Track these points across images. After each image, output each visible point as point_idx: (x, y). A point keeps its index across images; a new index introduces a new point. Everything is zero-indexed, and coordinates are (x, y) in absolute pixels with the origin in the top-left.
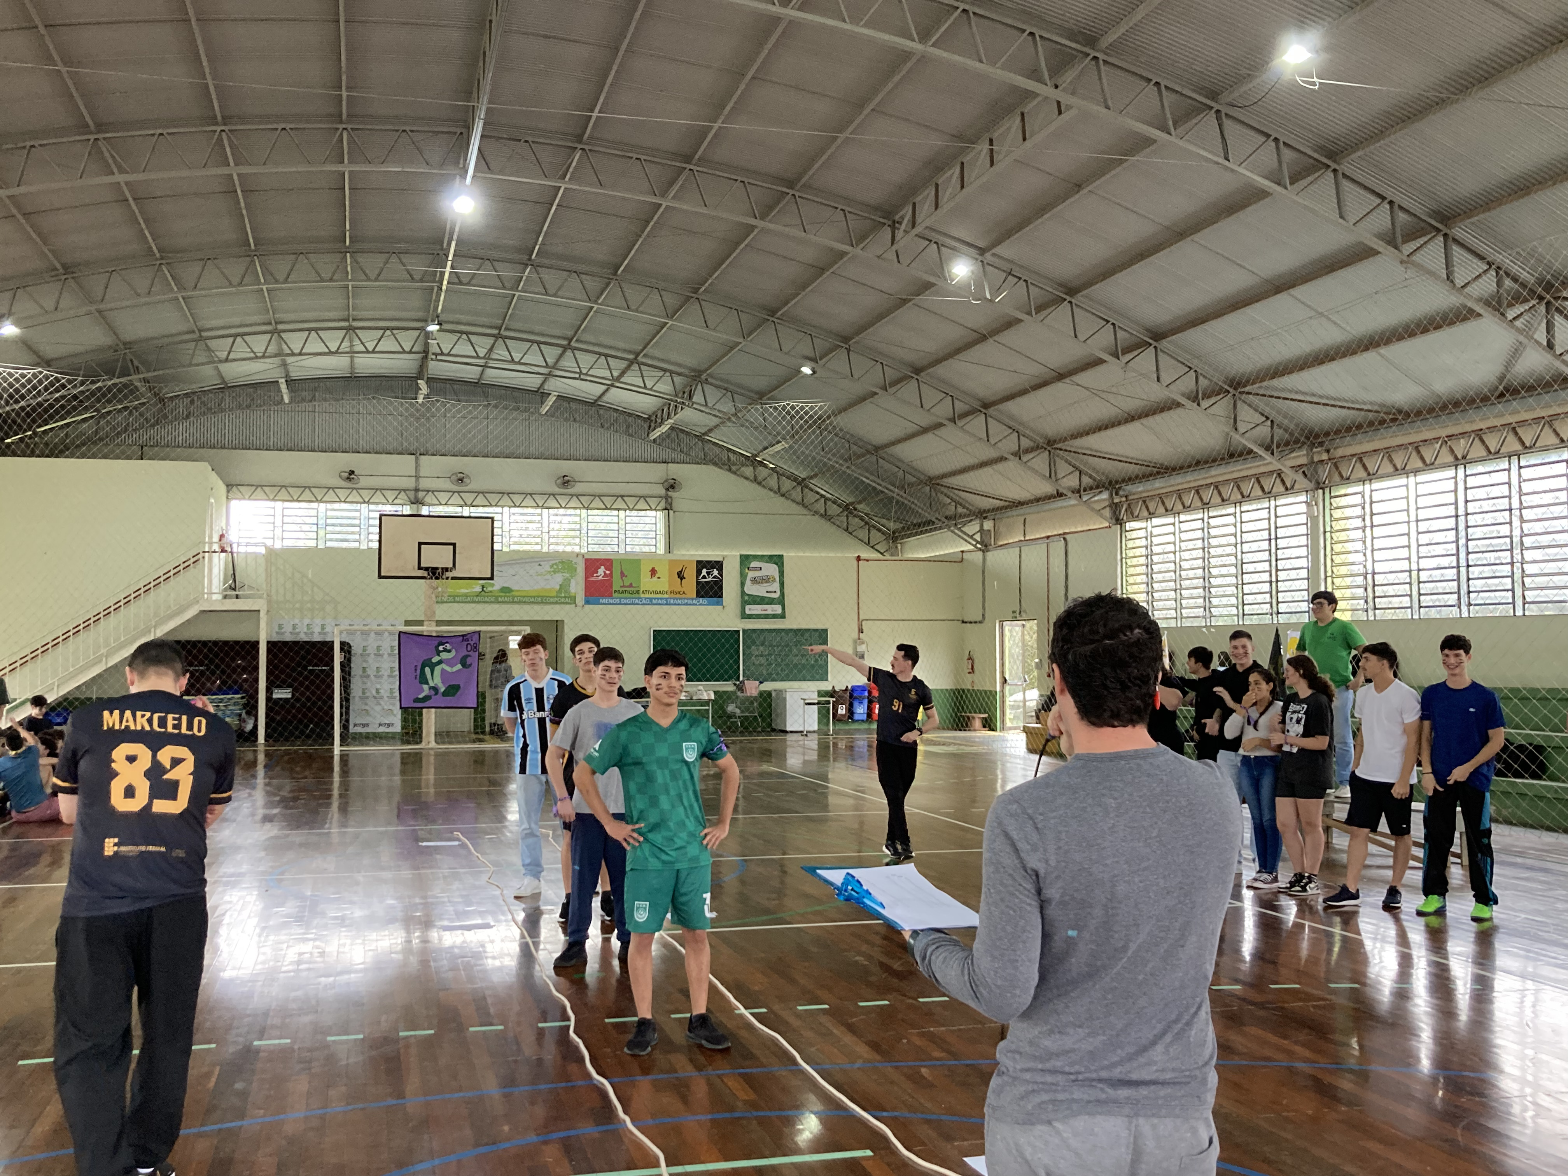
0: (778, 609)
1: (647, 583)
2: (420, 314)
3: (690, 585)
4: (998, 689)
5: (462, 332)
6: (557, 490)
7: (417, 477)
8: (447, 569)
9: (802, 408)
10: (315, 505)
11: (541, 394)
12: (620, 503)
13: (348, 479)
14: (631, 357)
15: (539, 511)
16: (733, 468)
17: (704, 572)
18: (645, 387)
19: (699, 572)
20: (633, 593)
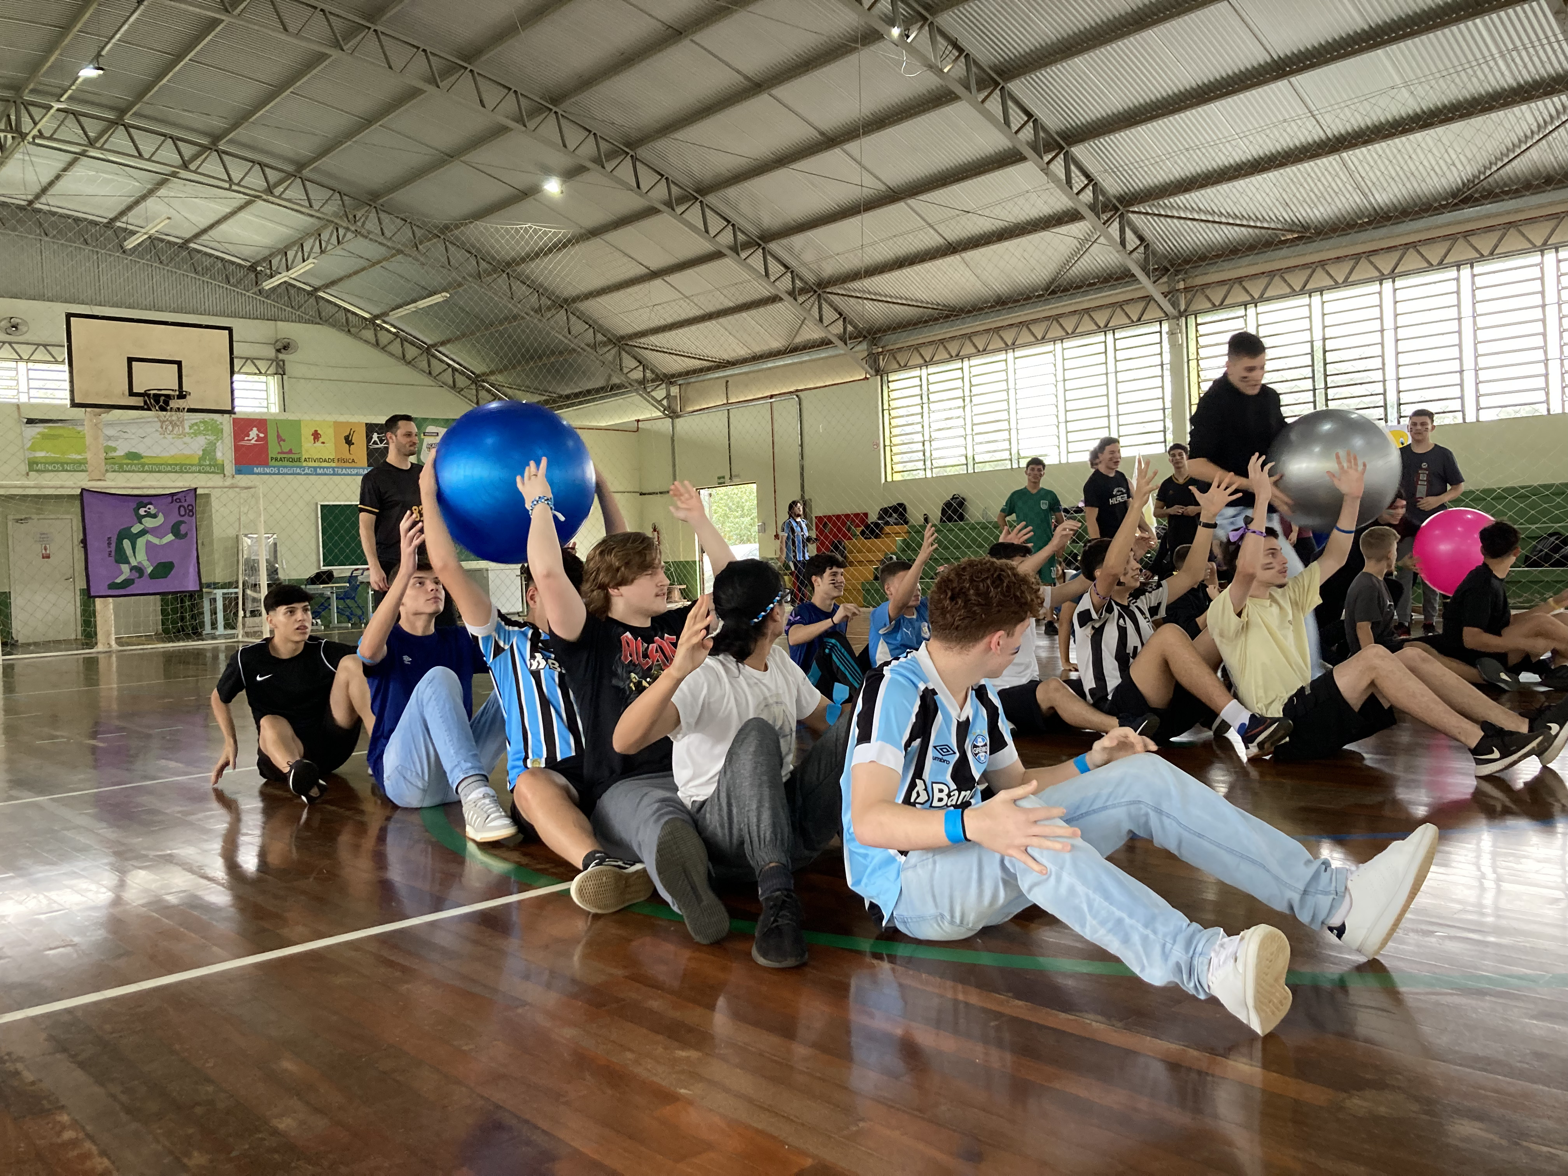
1: (309, 449)
3: (360, 452)
4: (697, 559)
11: (108, 230)
14: (293, 169)
16: (352, 330)
17: (375, 437)
19: (369, 438)
20: (293, 460)
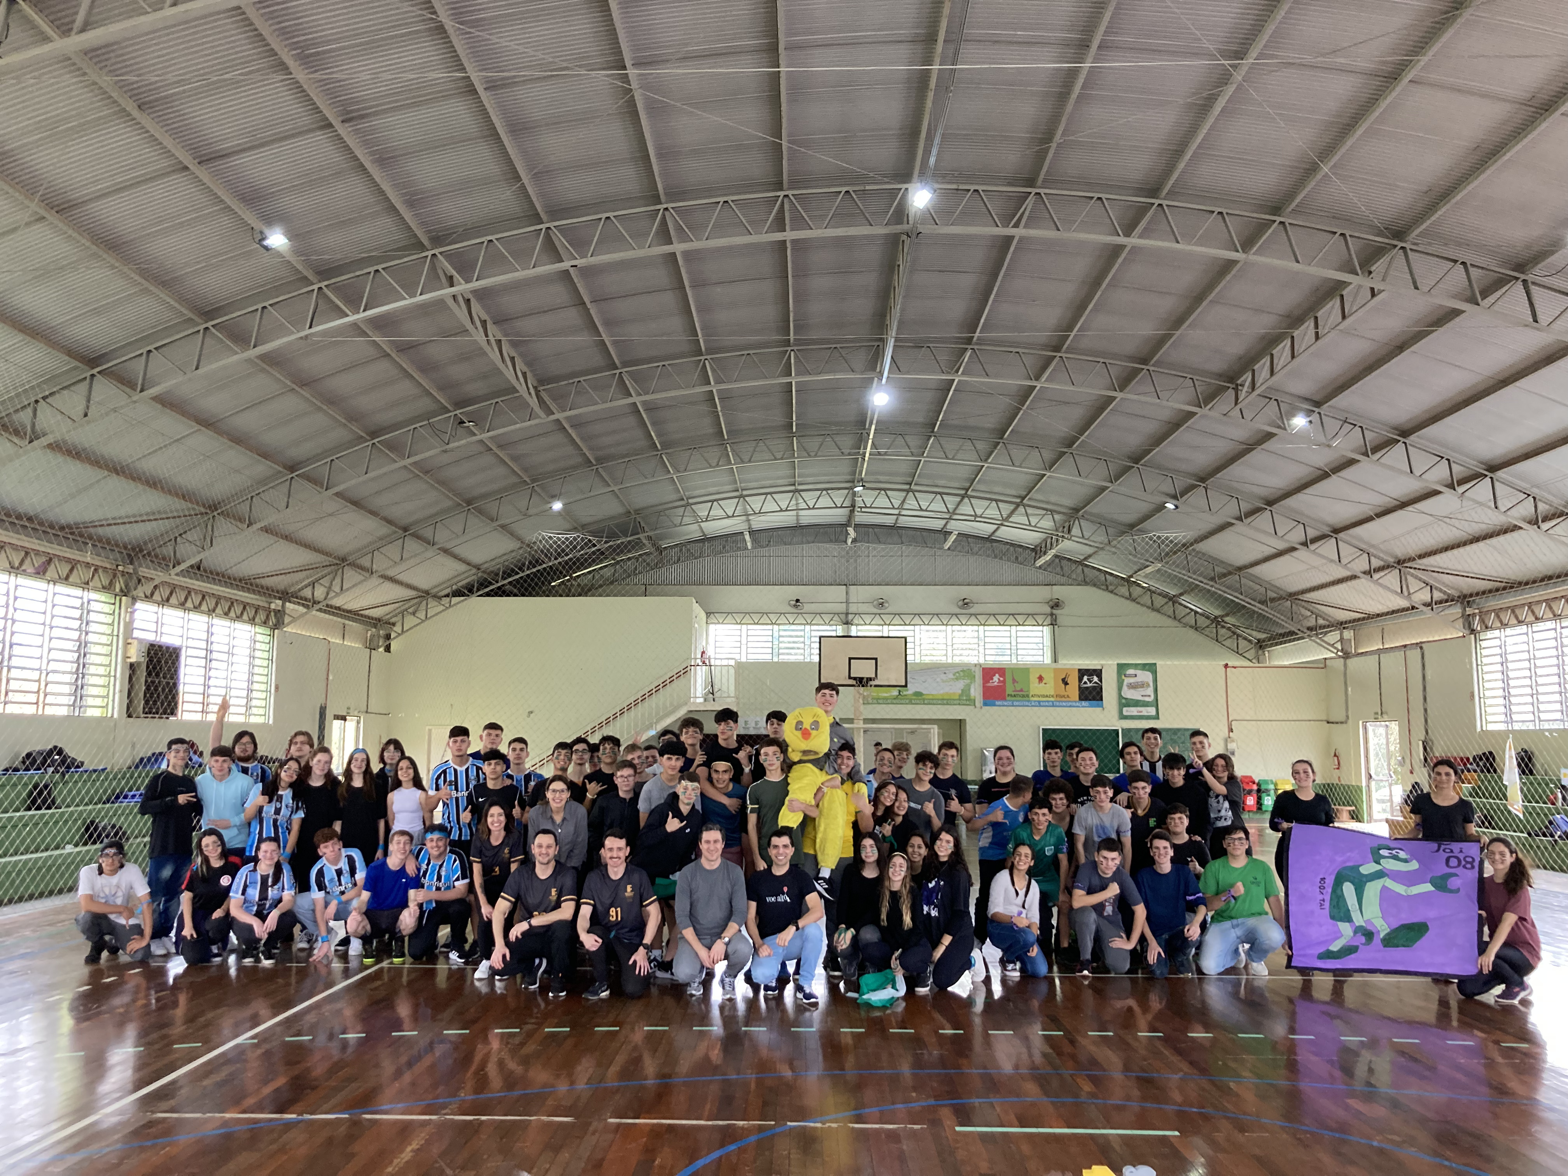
0: (1152, 711)
1: (1035, 688)
2: (849, 477)
3: (1073, 690)
4: (1364, 784)
5: (881, 489)
6: (958, 611)
7: (847, 602)
8: (870, 679)
9: (1167, 538)
10: (770, 627)
11: (945, 533)
12: (1011, 620)
13: (796, 606)
14: (1018, 500)
15: (944, 627)
16: (1110, 588)
17: (1085, 678)
18: (1030, 525)
19: (1080, 679)
20: (1023, 696)
